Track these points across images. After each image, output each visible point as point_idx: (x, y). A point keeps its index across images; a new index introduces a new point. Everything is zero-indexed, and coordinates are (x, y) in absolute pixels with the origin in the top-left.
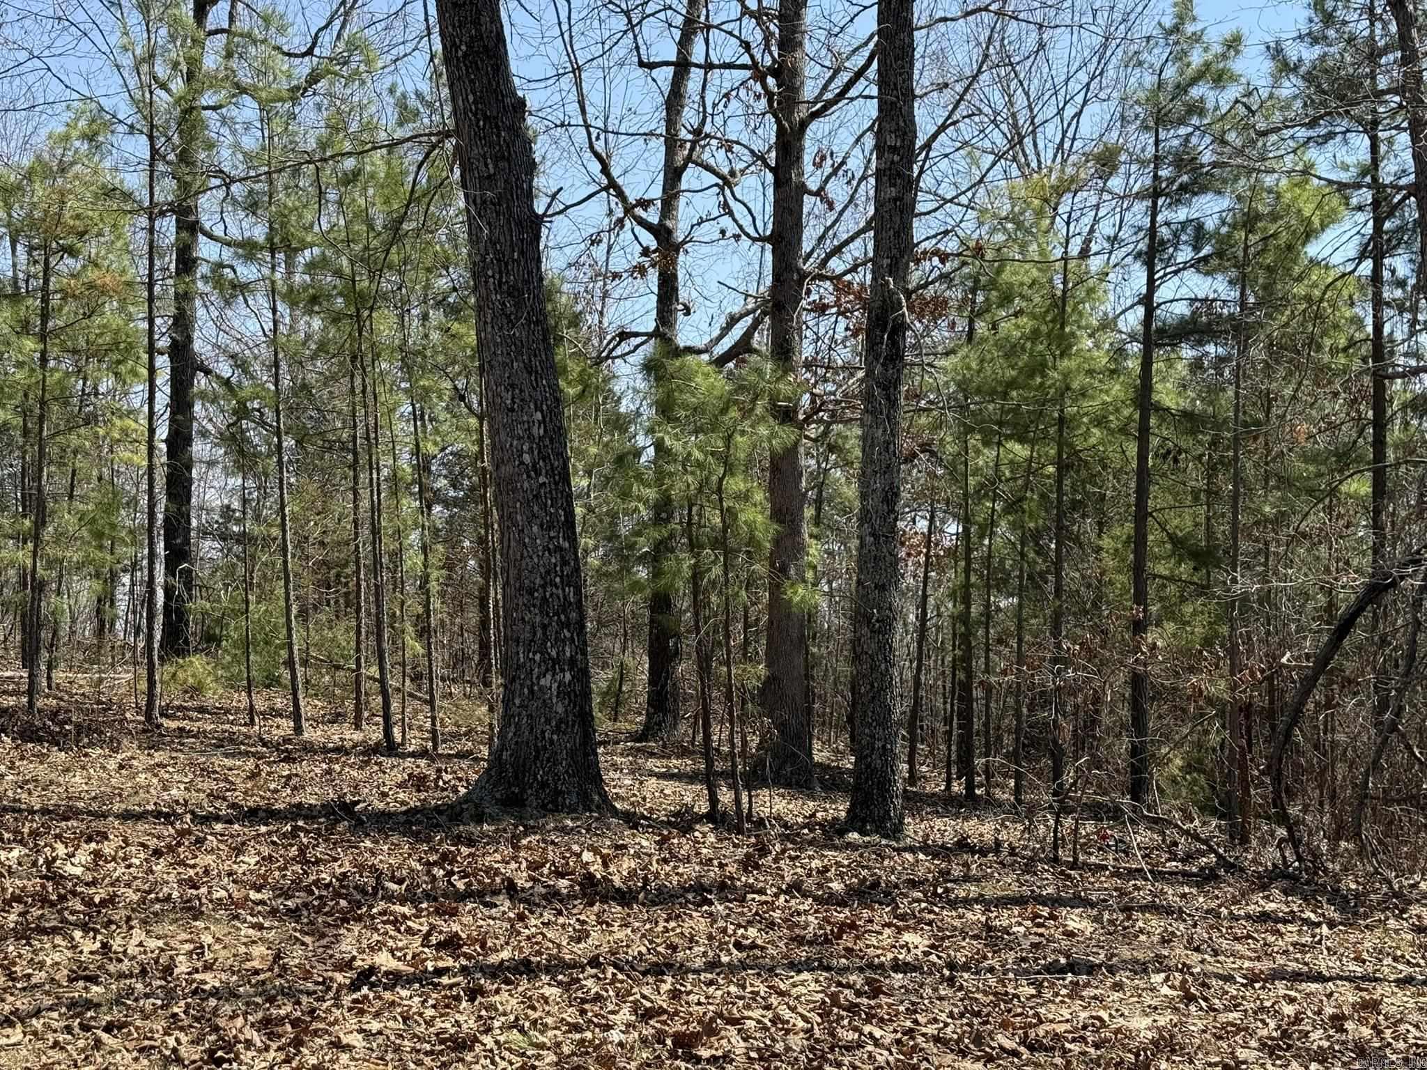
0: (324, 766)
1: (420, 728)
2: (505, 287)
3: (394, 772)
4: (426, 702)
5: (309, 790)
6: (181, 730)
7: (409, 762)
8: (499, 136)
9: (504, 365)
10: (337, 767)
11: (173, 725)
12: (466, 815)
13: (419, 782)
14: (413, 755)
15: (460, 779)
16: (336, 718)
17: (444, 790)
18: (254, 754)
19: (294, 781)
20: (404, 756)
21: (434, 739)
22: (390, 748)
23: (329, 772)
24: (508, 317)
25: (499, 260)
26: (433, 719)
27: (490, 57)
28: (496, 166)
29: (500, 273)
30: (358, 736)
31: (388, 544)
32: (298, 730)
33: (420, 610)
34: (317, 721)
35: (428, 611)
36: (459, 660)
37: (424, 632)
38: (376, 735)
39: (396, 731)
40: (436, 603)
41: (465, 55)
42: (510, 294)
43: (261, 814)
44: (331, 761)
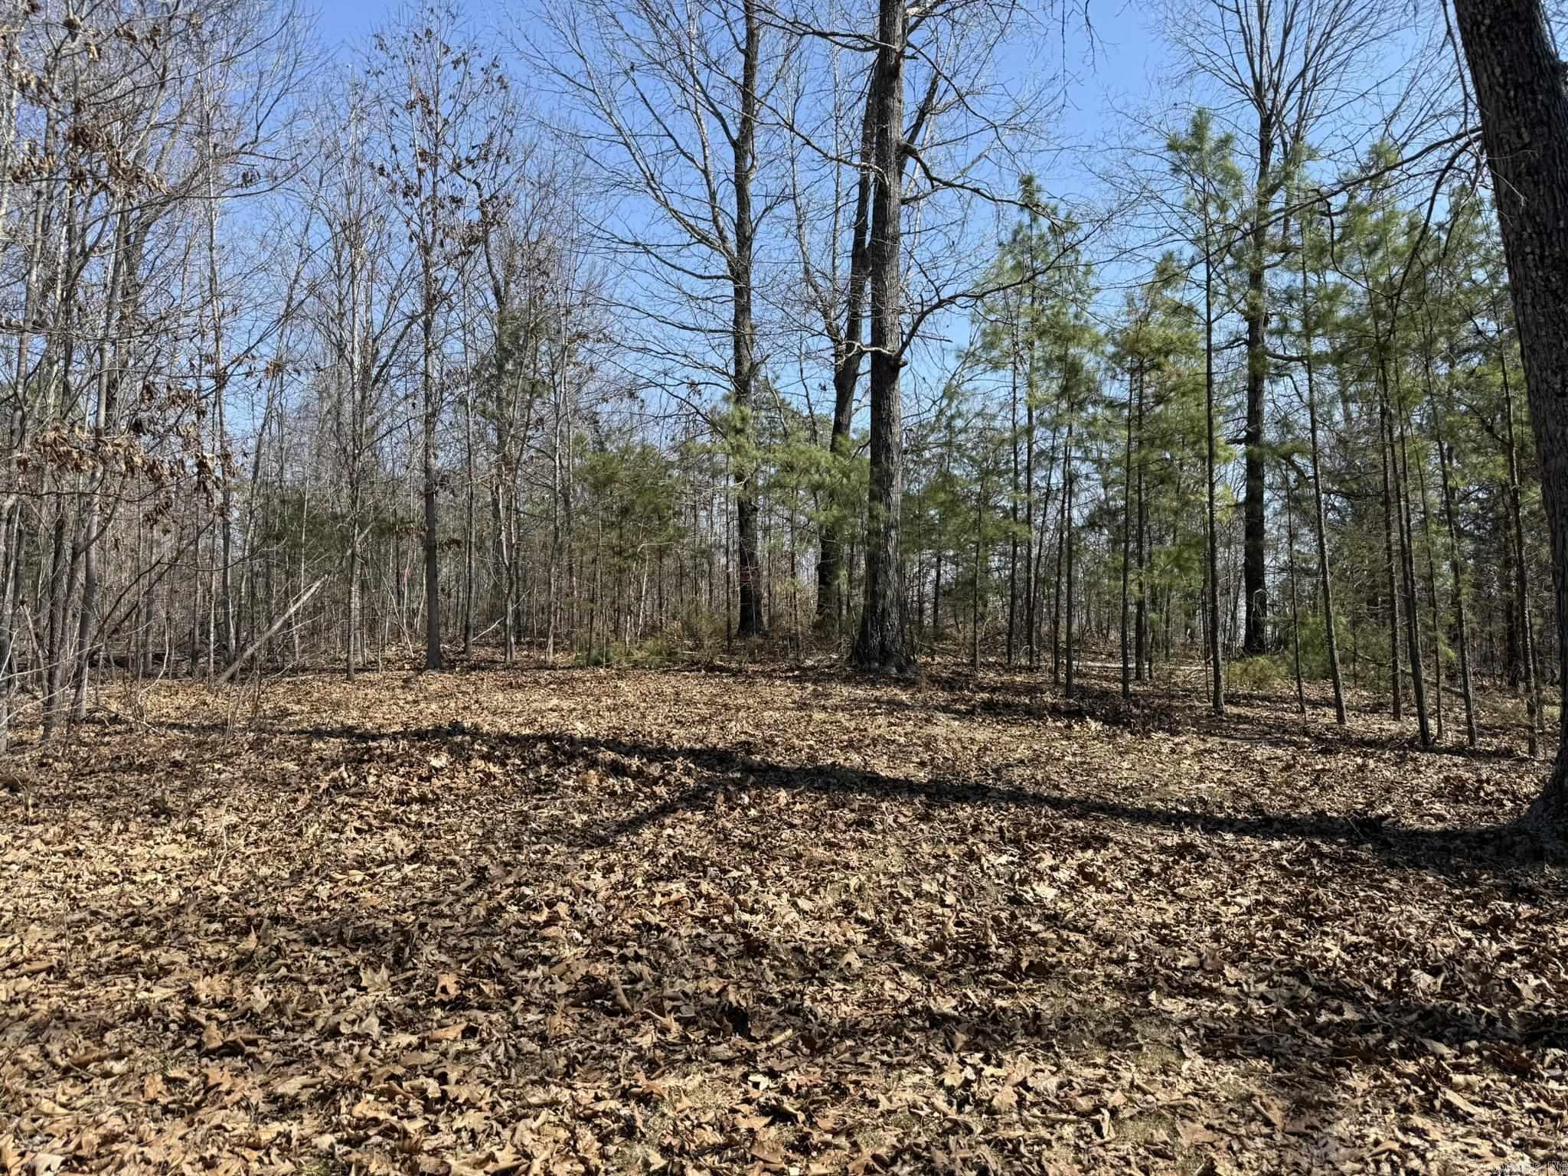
0: (1359, 761)
1: (1456, 720)
2: (1548, 261)
3: (1430, 773)
4: (1459, 695)
5: (1338, 790)
6: (1239, 716)
7: (1445, 760)
8: (1534, 101)
9: (1550, 346)
10: (1371, 763)
11: (1235, 710)
12: (1519, 850)
13: (1456, 791)
14: (1448, 751)
15: (1505, 792)
16: (1377, 708)
17: (1485, 803)
18: (1295, 743)
19: (1325, 779)
20: (1440, 752)
21: (1470, 732)
22: (1424, 742)
23: (1361, 768)
24: (1554, 293)
25: (1539, 234)
26: (1468, 709)
27: (1520, 22)
28: (1532, 134)
29: (1542, 247)
30: (1394, 727)
31: (1419, 567)
32: (1341, 719)
33: (1452, 620)
34: (1359, 710)
35: (1460, 622)
36: (1487, 659)
37: (1456, 638)
38: (1412, 725)
39: (1432, 723)
40: (1467, 614)
41: (1490, 28)
42: (1555, 268)
43: (1277, 825)
44: (1366, 755)
